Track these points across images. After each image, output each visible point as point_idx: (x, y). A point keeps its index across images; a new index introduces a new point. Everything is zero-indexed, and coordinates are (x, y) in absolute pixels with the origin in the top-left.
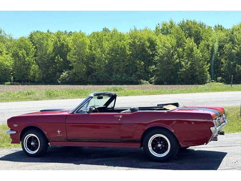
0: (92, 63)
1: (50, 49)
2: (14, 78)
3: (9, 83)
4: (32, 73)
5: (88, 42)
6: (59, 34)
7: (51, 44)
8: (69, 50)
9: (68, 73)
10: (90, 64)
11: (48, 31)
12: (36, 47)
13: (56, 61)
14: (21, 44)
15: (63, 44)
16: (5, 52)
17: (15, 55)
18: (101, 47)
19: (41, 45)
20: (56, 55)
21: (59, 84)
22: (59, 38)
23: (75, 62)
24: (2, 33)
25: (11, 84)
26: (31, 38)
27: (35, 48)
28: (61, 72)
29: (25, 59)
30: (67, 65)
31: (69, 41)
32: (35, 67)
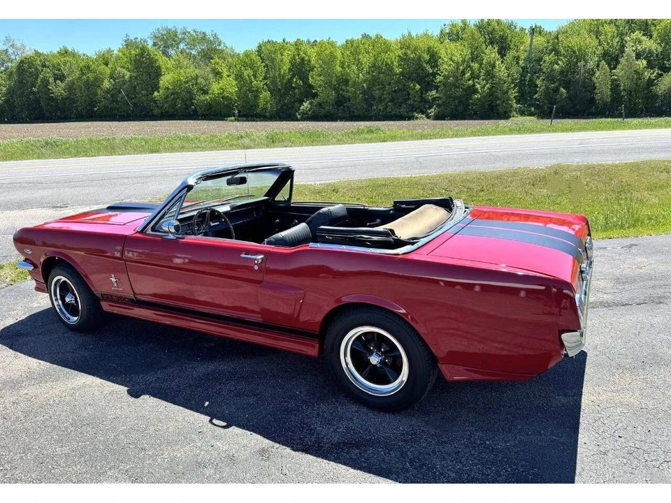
0: (344, 87)
1: (286, 67)
2: (239, 112)
3: (233, 118)
4: (261, 103)
5: (338, 54)
6: (298, 44)
7: (286, 59)
8: (312, 70)
9: (311, 103)
10: (341, 89)
11: (284, 41)
12: (266, 65)
13: (293, 85)
14: (246, 61)
15: (303, 59)
16: (225, 73)
17: (239, 77)
18: (359, 63)
19: (272, 60)
20: (293, 76)
21: (297, 120)
22: (298, 49)
23: (320, 86)
24: (222, 45)
25: (236, 120)
26: (259, 51)
27: (264, 67)
28: (301, 102)
29: (251, 83)
30: (309, 92)
31: (312, 54)
32: (265, 95)
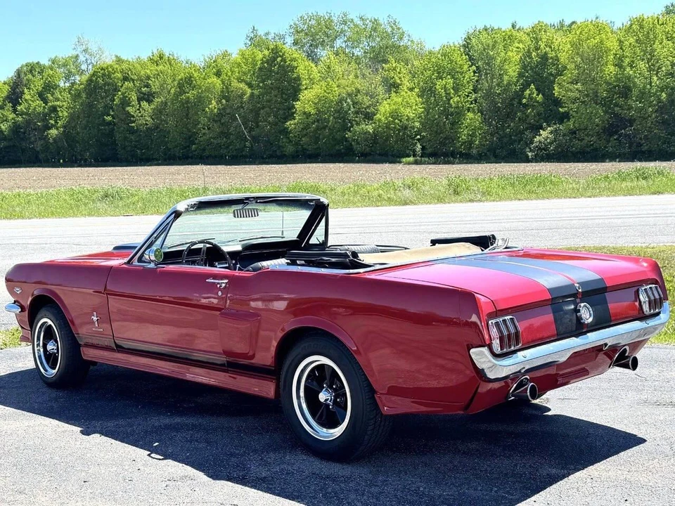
0: (621, 102)
1: (512, 71)
2: (423, 148)
3: (411, 159)
4: (464, 135)
5: (612, 44)
6: (536, 32)
7: (514, 56)
8: (560, 73)
9: (555, 132)
10: (616, 105)
11: (513, 26)
12: (478, 68)
13: (524, 101)
14: (442, 66)
15: (544, 57)
16: (407, 83)
17: (427, 92)
18: (651, 57)
19: (489, 61)
20: (526, 86)
21: (527, 160)
22: (537, 40)
23: (574, 101)
24: (406, 39)
25: (416, 163)
26: (467, 46)
27: (474, 72)
28: (537, 128)
29: (449, 100)
30: (552, 111)
31: (563, 49)
32: (472, 118)
